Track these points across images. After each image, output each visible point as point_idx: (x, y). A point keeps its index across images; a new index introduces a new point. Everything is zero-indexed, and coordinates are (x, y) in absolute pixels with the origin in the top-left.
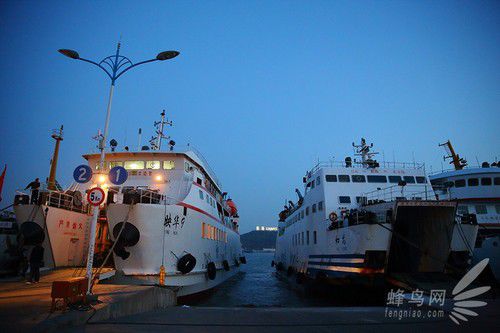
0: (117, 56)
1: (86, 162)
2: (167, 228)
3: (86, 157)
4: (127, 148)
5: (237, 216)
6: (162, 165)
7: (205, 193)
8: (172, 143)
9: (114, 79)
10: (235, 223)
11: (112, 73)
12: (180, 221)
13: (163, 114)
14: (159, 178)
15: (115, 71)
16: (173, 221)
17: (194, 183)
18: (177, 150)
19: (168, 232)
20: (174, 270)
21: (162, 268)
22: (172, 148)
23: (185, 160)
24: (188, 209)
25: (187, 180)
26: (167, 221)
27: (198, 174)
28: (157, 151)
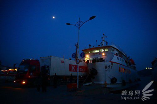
0: (79, 22)
1: (83, 52)
2: (106, 69)
3: (83, 50)
4: (94, 46)
5: (135, 64)
6: (104, 50)
7: (119, 58)
8: (107, 43)
9: (79, 28)
10: (134, 67)
11: (78, 27)
12: (110, 67)
13: (104, 34)
14: (103, 54)
15: (79, 26)
16: (108, 67)
17: (115, 55)
18: (108, 45)
19: (106, 71)
20: (110, 82)
21: (105, 82)
22: (107, 45)
23: (111, 48)
24: (113, 63)
25: (112, 54)
26: (106, 67)
27: (116, 52)
28: (103, 46)
